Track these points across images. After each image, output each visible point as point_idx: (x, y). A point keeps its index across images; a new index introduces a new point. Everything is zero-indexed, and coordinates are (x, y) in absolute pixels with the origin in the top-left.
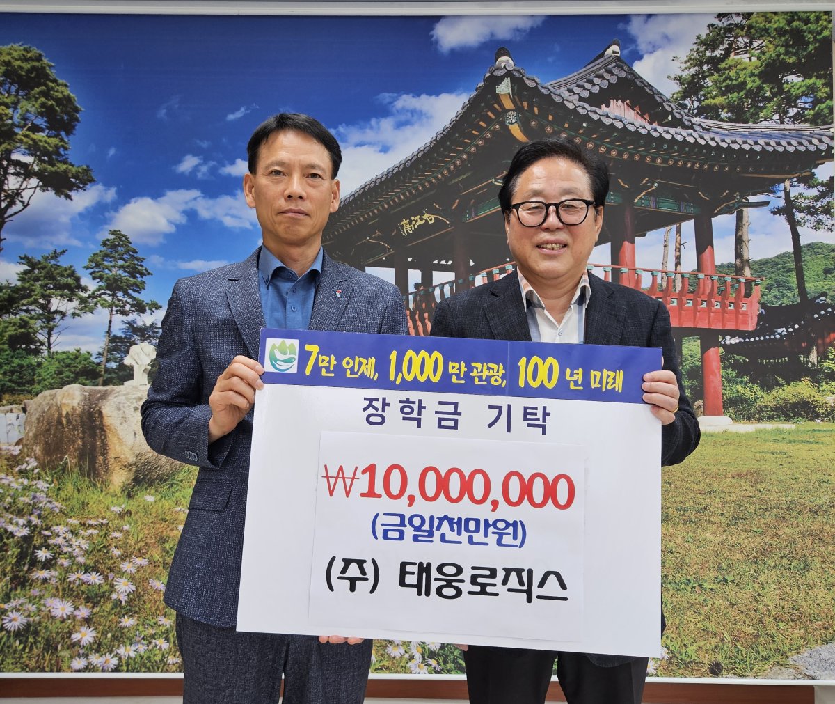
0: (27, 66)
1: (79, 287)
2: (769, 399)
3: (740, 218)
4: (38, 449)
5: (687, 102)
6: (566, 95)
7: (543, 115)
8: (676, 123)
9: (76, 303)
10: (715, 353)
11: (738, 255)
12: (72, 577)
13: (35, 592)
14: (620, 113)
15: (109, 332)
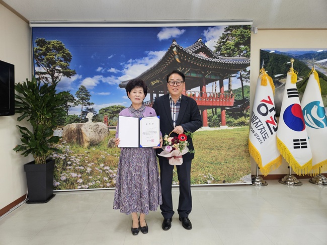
0: (58, 45)
1: (74, 99)
2: (236, 121)
3: (230, 80)
4: (66, 138)
5: (217, 52)
6: (189, 51)
7: (184, 56)
8: (215, 57)
9: (73, 103)
10: (224, 111)
11: (229, 88)
12: (76, 168)
13: (68, 171)
14: (202, 55)
15: (82, 110)
